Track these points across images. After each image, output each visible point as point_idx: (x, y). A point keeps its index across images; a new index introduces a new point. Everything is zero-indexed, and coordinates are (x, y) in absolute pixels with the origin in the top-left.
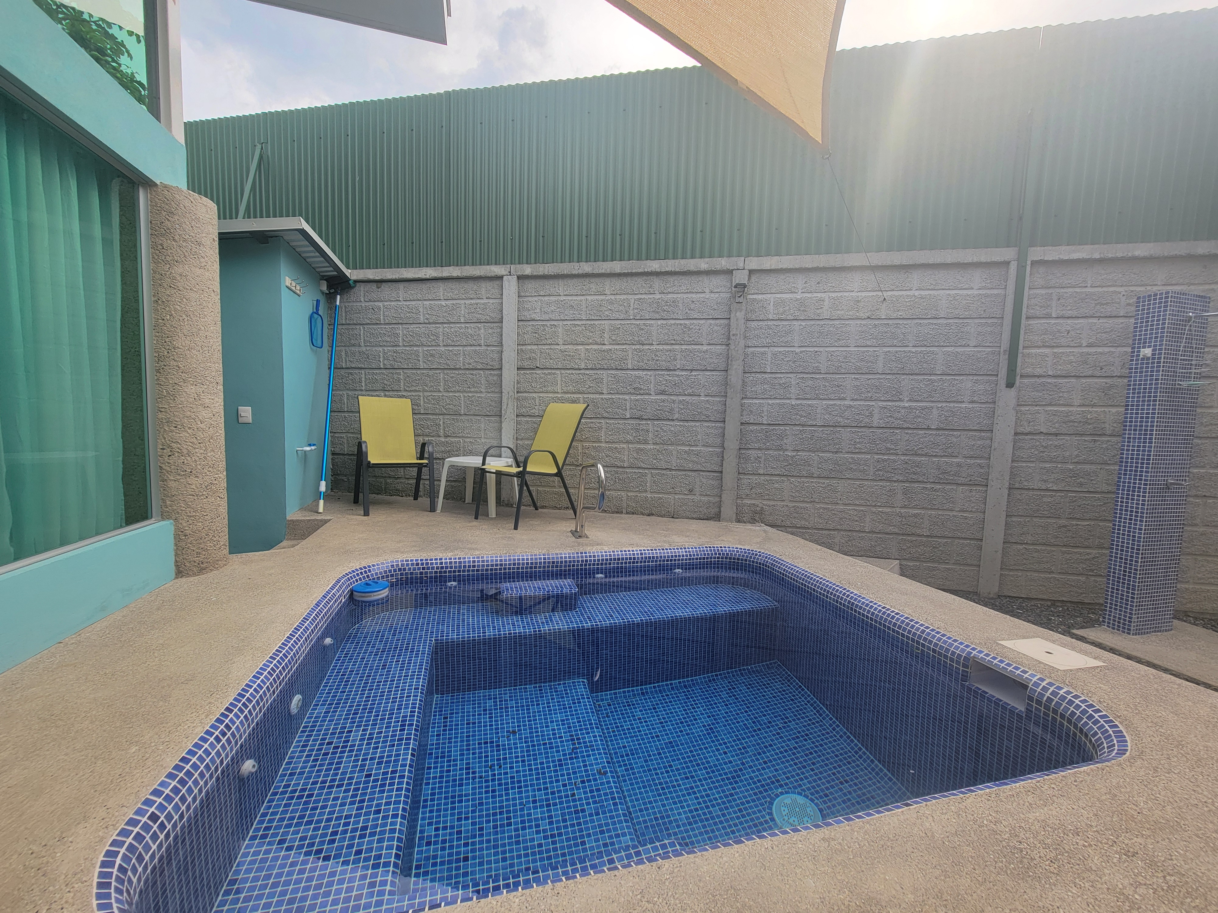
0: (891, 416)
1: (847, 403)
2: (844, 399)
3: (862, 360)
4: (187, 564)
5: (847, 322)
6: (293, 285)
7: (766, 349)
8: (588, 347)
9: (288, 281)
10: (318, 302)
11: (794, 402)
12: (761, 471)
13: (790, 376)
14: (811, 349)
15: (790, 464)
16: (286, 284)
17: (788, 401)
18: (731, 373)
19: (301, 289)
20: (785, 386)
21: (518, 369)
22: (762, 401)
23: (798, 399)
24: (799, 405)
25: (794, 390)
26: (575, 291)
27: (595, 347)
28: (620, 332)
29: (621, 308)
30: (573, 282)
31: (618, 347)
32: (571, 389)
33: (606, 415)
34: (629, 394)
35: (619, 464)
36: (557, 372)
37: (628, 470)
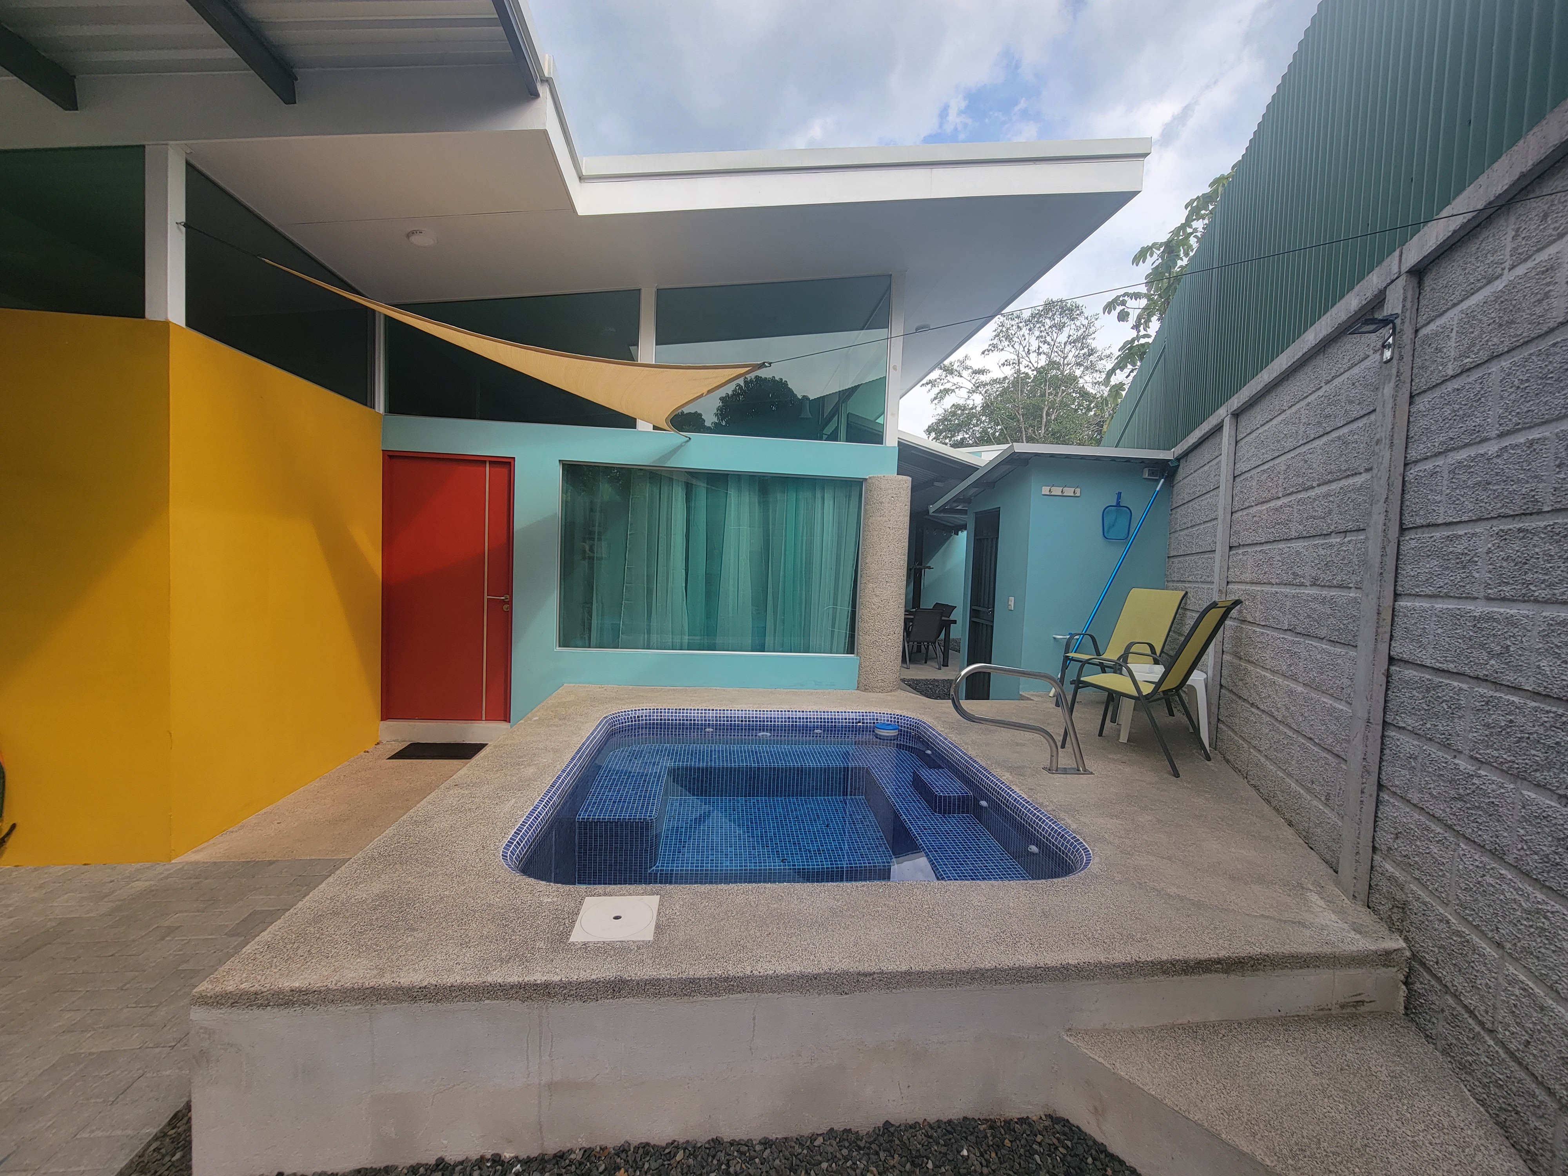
6: (1057, 491)
7: (1440, 461)
8: (1267, 506)
9: (1045, 490)
10: (1119, 494)
11: (1479, 608)
12: (1414, 796)
13: (1479, 528)
14: (1521, 438)
15: (1460, 798)
16: (1043, 493)
17: (1469, 606)
18: (1371, 531)
19: (1078, 491)
20: (1465, 562)
21: (1231, 548)
22: (1426, 604)
23: (1488, 599)
24: (1490, 618)
25: (1481, 573)
26: (1267, 417)
27: (1272, 504)
28: (1290, 472)
29: (1293, 429)
30: (1265, 402)
31: (1287, 500)
32: (1255, 577)
33: (1272, 622)
34: (1290, 584)
35: (1276, 713)
36: (1249, 549)
37: (1281, 728)
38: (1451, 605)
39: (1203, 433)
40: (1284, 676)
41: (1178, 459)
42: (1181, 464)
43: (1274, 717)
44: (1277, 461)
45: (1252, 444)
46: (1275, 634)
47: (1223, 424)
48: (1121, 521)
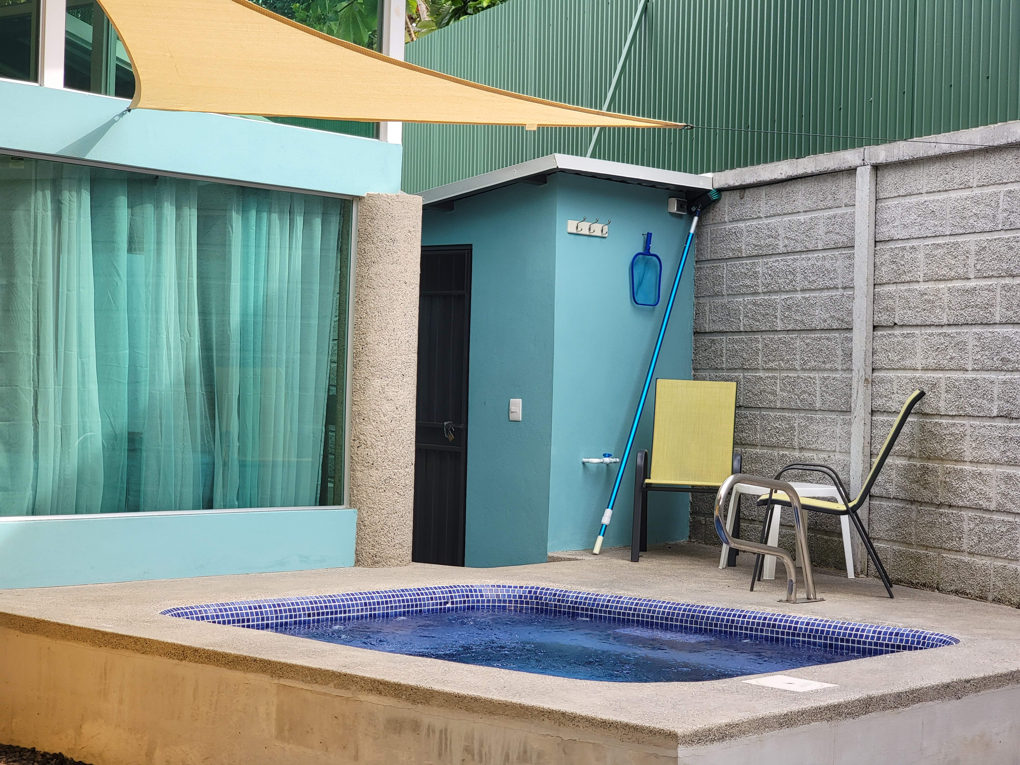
4: (364, 554)
6: (584, 228)
8: (950, 284)
9: (571, 226)
10: (649, 236)
16: (569, 231)
19: (606, 229)
21: (875, 328)
26: (937, 185)
27: (958, 284)
28: (987, 255)
29: (989, 211)
30: (935, 169)
31: (983, 283)
32: (931, 362)
33: (969, 410)
34: (997, 370)
35: (985, 504)
36: (917, 331)
37: (995, 517)
39: (800, 171)
40: (995, 463)
41: (720, 191)
42: (727, 199)
43: (980, 509)
44: (960, 239)
45: (909, 210)
46: (977, 423)
47: (851, 171)
48: (650, 277)
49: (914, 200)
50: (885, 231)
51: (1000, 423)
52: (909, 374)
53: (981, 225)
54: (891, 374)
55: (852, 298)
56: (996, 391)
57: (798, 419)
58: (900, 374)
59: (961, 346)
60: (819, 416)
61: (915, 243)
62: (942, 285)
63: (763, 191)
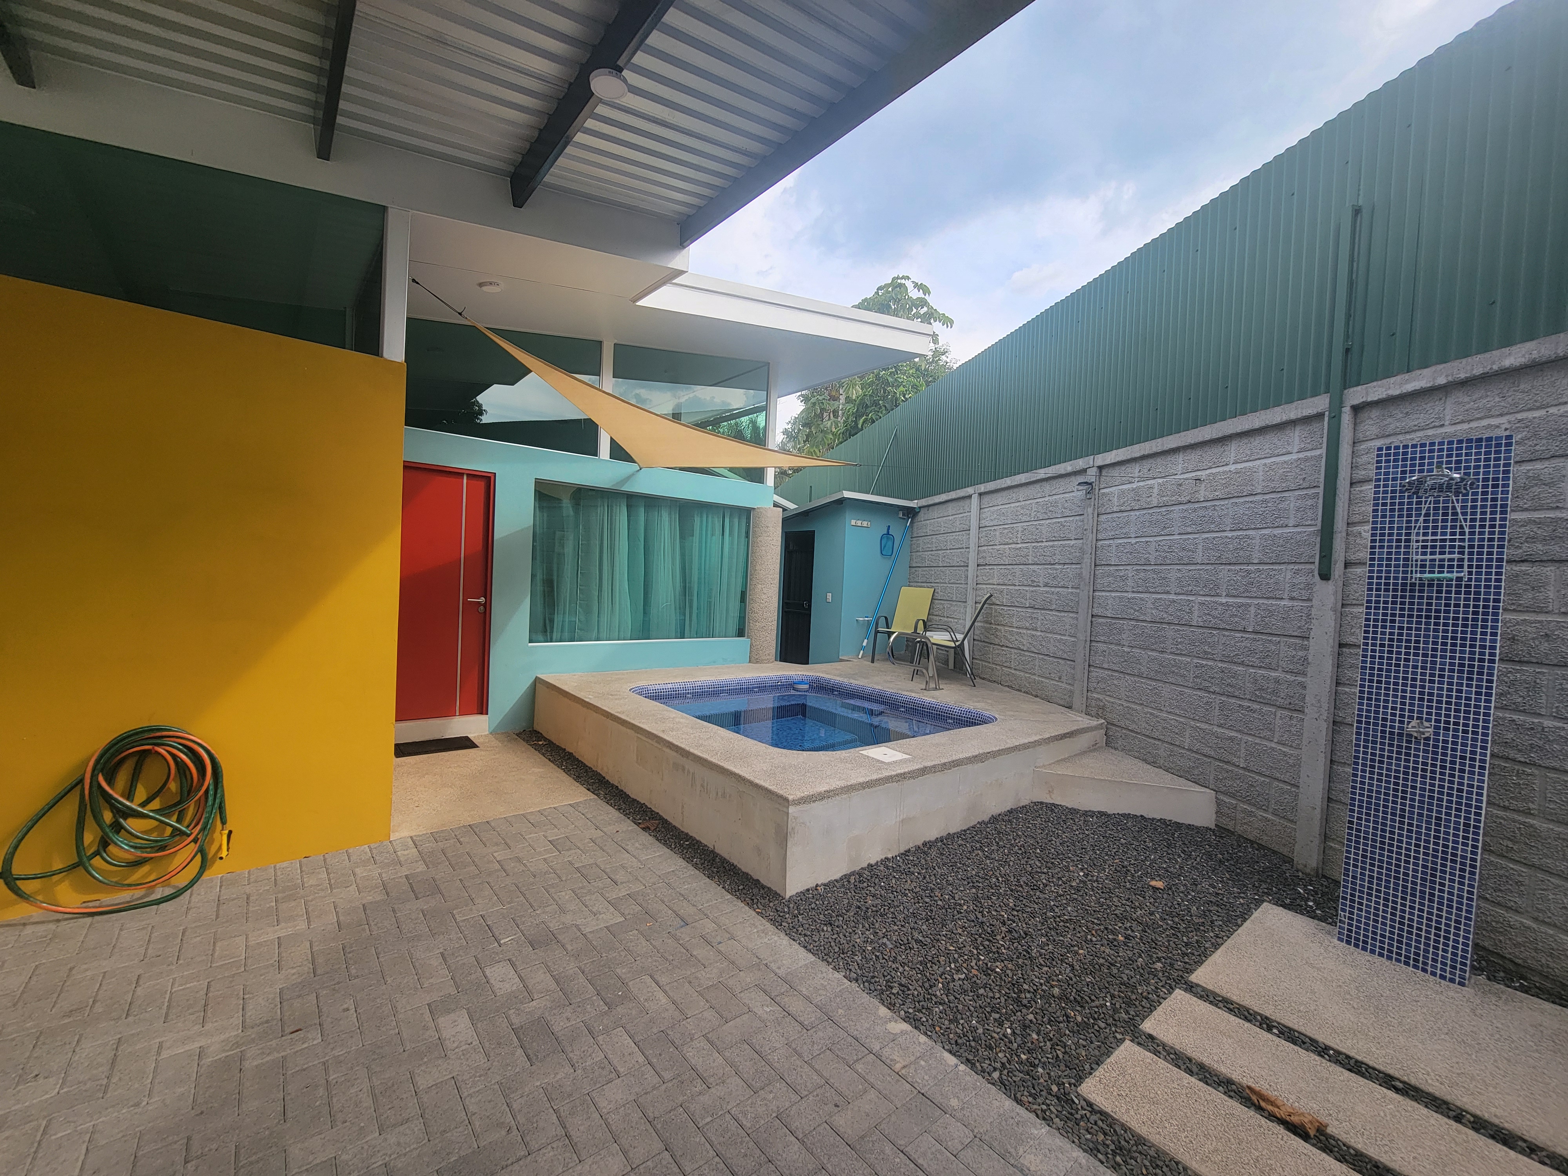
0: (1209, 614)
1: (1171, 597)
2: (1168, 593)
3: (1183, 549)
5: (1172, 508)
6: (859, 523)
7: (1111, 542)
8: (1010, 546)
9: (853, 522)
10: (889, 527)
11: (1130, 595)
12: (1105, 666)
13: (1128, 568)
14: (1143, 540)
15: (1125, 661)
16: (852, 524)
17: (1126, 594)
18: (1084, 566)
19: (869, 524)
20: (1124, 578)
21: (978, 565)
22: (1108, 594)
23: (1133, 592)
24: (1134, 598)
25: (1130, 583)
26: (1006, 501)
27: (1013, 546)
28: (1026, 532)
29: (1028, 512)
30: (1005, 493)
31: (1024, 545)
32: (1001, 581)
33: (1016, 604)
34: (1029, 585)
35: (1022, 647)
36: (995, 567)
37: (1026, 653)
38: (1118, 594)
39: (950, 498)
40: (1027, 629)
41: (920, 508)
42: (922, 511)
43: (1020, 649)
44: (1015, 525)
45: (993, 513)
46: (1020, 609)
47: (970, 497)
48: (890, 543)
49: (996, 508)
50: (984, 523)
51: (1029, 610)
52: (992, 586)
53: (1024, 519)
54: (984, 586)
55: (969, 552)
56: (1028, 595)
57: (947, 604)
58: (988, 586)
59: (1014, 574)
60: (954, 603)
61: (995, 528)
62: (1006, 546)
63: (936, 507)
